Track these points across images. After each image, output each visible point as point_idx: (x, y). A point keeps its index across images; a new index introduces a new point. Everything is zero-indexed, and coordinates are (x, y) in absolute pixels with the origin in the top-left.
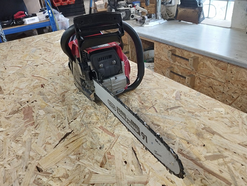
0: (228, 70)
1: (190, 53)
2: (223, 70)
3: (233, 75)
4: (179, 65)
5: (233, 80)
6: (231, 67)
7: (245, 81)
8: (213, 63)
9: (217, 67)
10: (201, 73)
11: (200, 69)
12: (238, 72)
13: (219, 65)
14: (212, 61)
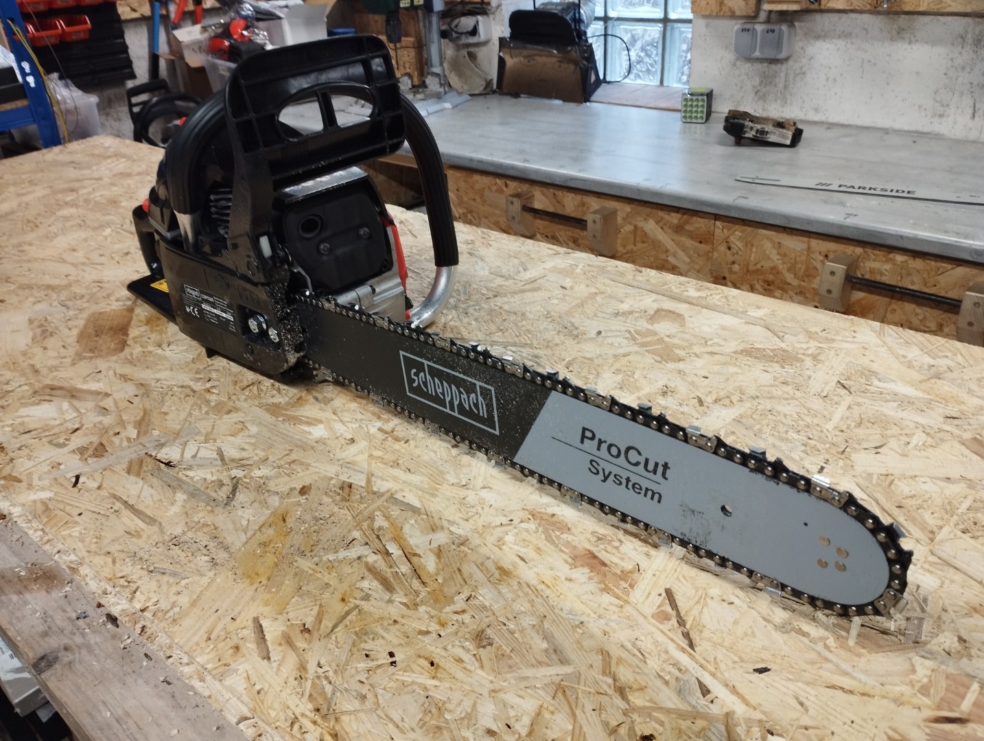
0: (718, 241)
2: (701, 242)
3: (733, 254)
5: (736, 273)
6: (725, 231)
7: (774, 271)
8: (665, 224)
9: (681, 236)
11: (624, 251)
12: (749, 245)
13: (688, 227)
14: (662, 218)
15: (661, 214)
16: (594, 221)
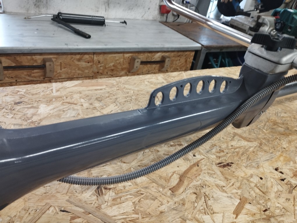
0: (95, 61)
1: (34, 57)
2: (88, 63)
3: (101, 64)
4: (14, 81)
5: (102, 70)
6: (98, 57)
7: (114, 66)
8: (74, 59)
9: (81, 62)
10: (60, 78)
11: (57, 73)
12: (106, 60)
13: (83, 59)
14: (72, 57)
15: (72, 56)
16: (50, 65)
